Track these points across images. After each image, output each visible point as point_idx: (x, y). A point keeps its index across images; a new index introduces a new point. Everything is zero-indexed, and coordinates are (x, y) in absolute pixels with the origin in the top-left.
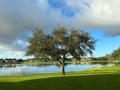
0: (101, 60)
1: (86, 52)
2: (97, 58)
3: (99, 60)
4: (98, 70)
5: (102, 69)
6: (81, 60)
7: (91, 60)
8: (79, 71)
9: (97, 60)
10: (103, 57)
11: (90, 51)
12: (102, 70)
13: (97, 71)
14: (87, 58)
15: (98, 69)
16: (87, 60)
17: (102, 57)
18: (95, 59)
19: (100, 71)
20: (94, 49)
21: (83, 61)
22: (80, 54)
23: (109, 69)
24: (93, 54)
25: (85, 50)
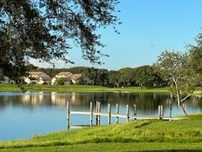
0: (133, 84)
1: (59, 34)
2: (113, 72)
3: (121, 85)
4: (116, 141)
5: (134, 130)
6: (27, 80)
7: (82, 82)
8: (10, 144)
9: (112, 86)
10: (146, 67)
11: (82, 26)
12: (135, 137)
13: (108, 141)
14: (58, 71)
15: (114, 131)
16: (61, 82)
17: (138, 69)
18: (102, 77)
19: (126, 141)
20: (106, 19)
21: (39, 89)
22: (25, 44)
23: (173, 134)
24: (96, 47)
25: (55, 22)
